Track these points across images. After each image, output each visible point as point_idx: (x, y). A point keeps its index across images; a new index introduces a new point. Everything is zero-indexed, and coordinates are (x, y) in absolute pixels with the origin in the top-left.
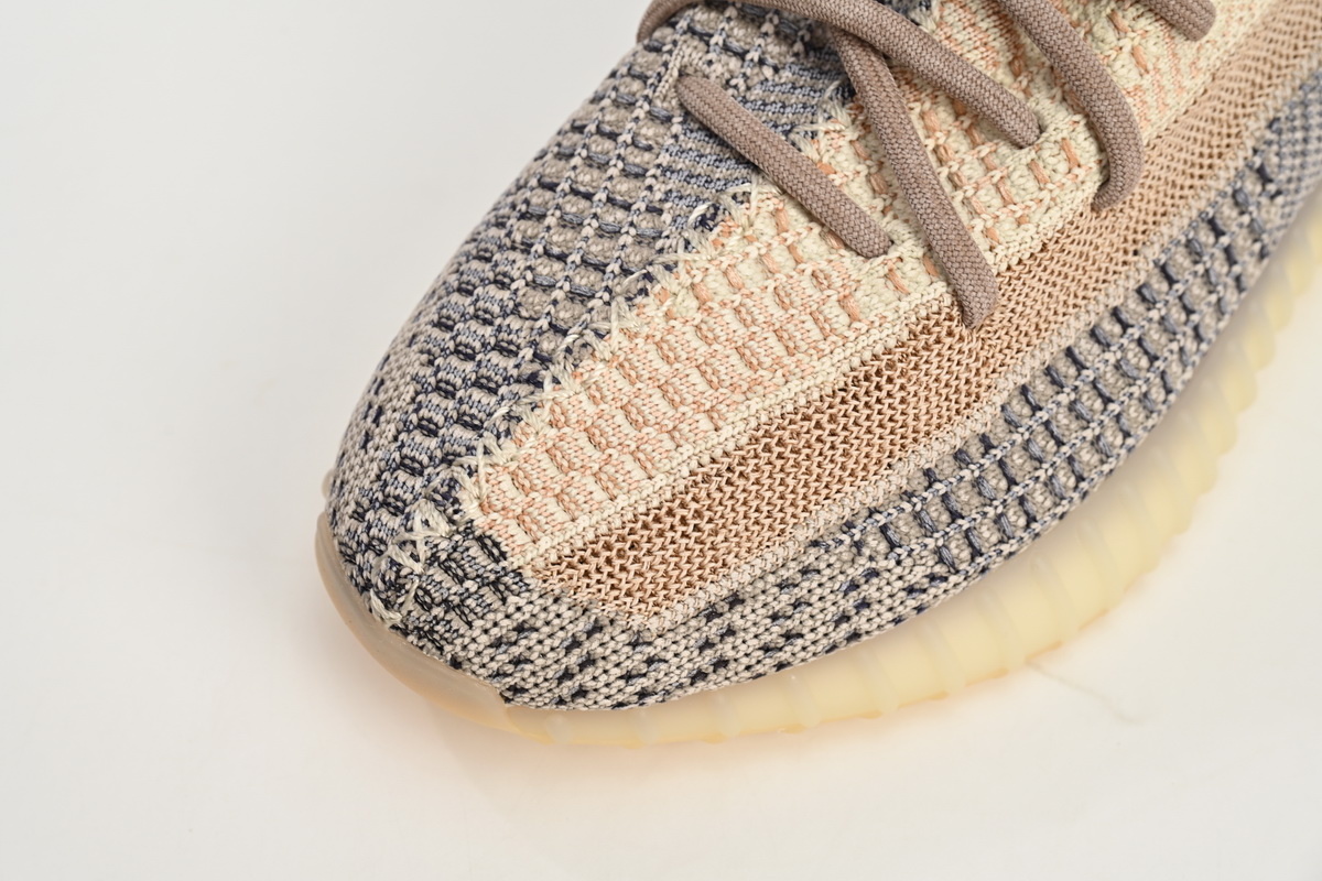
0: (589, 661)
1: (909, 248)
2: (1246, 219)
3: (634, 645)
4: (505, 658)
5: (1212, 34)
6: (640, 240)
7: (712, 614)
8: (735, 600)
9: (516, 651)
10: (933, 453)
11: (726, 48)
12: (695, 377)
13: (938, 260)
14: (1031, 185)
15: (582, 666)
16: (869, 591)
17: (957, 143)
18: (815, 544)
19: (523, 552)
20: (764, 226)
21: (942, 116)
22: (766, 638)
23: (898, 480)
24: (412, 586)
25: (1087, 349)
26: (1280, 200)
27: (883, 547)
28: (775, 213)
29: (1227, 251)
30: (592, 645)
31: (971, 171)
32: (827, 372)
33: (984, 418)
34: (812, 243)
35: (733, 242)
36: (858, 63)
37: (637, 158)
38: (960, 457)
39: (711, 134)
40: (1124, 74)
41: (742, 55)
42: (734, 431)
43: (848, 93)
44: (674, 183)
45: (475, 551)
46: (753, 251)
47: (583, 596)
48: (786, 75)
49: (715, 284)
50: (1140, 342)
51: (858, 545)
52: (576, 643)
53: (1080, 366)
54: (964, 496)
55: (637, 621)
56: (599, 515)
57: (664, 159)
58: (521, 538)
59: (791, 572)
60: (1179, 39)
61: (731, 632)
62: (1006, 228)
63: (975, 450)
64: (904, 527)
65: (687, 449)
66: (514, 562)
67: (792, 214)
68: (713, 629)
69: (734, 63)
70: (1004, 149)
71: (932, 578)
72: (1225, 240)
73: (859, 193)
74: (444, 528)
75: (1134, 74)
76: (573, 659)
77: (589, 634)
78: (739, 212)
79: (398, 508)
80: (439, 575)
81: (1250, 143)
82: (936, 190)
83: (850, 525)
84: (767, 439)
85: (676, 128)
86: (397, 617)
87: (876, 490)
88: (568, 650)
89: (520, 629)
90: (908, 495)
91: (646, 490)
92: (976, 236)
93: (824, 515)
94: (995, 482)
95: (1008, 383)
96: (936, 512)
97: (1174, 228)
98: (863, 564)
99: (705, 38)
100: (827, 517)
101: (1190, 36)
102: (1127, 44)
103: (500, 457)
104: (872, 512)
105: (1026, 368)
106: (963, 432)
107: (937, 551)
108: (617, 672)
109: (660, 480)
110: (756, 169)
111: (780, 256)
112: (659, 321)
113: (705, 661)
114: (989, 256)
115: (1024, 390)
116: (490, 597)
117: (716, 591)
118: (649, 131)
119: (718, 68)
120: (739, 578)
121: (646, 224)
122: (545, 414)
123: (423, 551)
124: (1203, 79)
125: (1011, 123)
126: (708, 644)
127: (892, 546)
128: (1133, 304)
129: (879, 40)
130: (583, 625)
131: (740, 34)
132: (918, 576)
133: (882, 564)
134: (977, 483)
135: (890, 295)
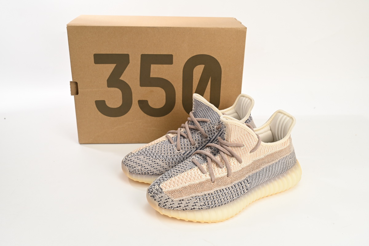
0: (167, 202)
1: (208, 173)
2: (245, 184)
3: (172, 201)
4: (159, 199)
5: (242, 164)
6: (184, 169)
7: (180, 201)
8: (183, 200)
9: (161, 199)
10: (206, 193)
11: (197, 157)
12: (185, 180)
13: (210, 175)
14: (221, 171)
15: (166, 202)
16: (196, 204)
17: (216, 168)
18: (192, 197)
19: (164, 190)
20: (196, 170)
21: (215, 165)
22: (185, 205)
23: (202, 194)
24: (153, 192)
25: (224, 190)
26: (249, 184)
27: (199, 200)
28: (197, 169)
29: (242, 187)
30: (168, 200)
31: (216, 170)
32: (197, 182)
33: (212, 191)
34: (200, 172)
35: (192, 170)
36: (208, 158)
37: (186, 164)
38: (209, 194)
39: (194, 163)
40: (232, 164)
41: (199, 158)
42: (187, 185)
43: (207, 162)
44: (189, 166)
45: (160, 189)
46: (194, 172)
47: (168, 195)
48: (202, 160)
49: (190, 173)
50: (231, 191)
51: (196, 199)
52: (166, 199)
53: (223, 191)
54: (208, 198)
55: (173, 199)
56: (172, 188)
57: (189, 164)
58: (164, 189)
59: (189, 199)
60: (239, 163)
61: (182, 203)
62: (218, 174)
63: (210, 194)
64: (201, 199)
65: (182, 185)
66: (163, 191)
67: (199, 170)
68: (180, 202)
69: (198, 158)
70: (220, 169)
71: (203, 205)
72: (242, 185)
73: (206, 170)
74: (158, 187)
75: (233, 164)
76: (166, 201)
77: (168, 199)
78: (194, 168)
79: (154, 185)
80: (156, 191)
81: (246, 177)
82: (212, 169)
83: (196, 197)
84: (190, 187)
85: (191, 162)
86: (151, 195)
87: (199, 194)
88: (166, 200)
89: (162, 197)
90: (202, 196)
91: (177, 187)
92: (215, 174)
93: (193, 195)
94: (212, 198)
95: (215, 189)
96: (205, 198)
97: (237, 182)
98: (196, 201)
99: (196, 156)
100: (194, 195)
101: (240, 163)
102: (233, 161)
103: (165, 182)
104: (198, 196)
105: (218, 189)
106: (209, 192)
107: (204, 202)
108: (169, 203)
109: (179, 187)
110: (197, 166)
111: (196, 173)
112: (183, 175)
113: (179, 205)
114: (215, 176)
115: (217, 191)
116: (160, 193)
117: (181, 198)
118: (188, 162)
119: (196, 159)
120: (184, 198)
121: (185, 168)
122: (170, 180)
123: (155, 189)
124: (241, 168)
125: (221, 166)
126: (179, 204)
127: (200, 200)
128: (231, 188)
129: (210, 156)
130: (168, 198)
131: (199, 156)
132: (202, 204)
133: (198, 202)
134: (210, 197)
135: (205, 177)
